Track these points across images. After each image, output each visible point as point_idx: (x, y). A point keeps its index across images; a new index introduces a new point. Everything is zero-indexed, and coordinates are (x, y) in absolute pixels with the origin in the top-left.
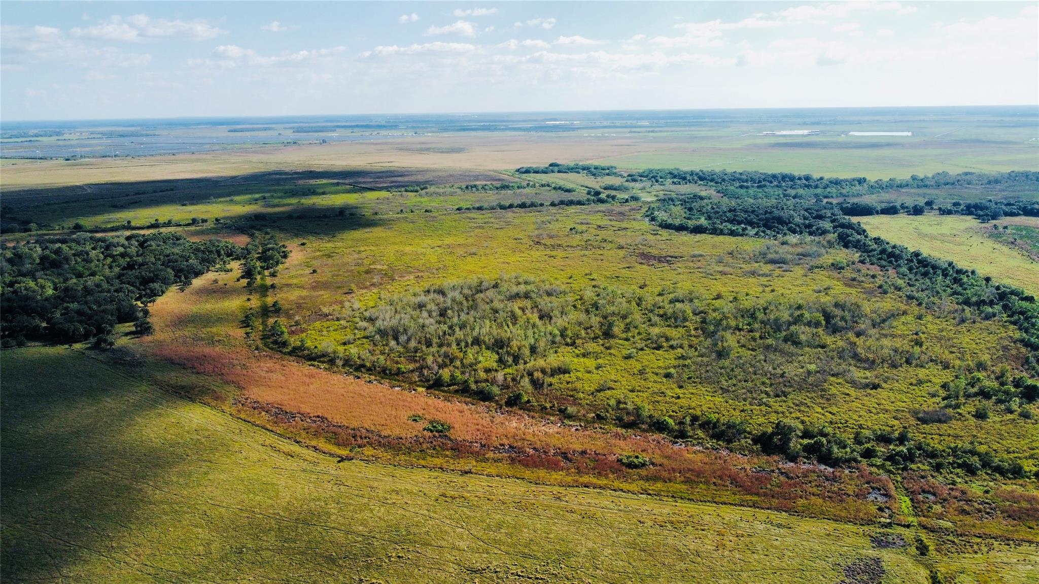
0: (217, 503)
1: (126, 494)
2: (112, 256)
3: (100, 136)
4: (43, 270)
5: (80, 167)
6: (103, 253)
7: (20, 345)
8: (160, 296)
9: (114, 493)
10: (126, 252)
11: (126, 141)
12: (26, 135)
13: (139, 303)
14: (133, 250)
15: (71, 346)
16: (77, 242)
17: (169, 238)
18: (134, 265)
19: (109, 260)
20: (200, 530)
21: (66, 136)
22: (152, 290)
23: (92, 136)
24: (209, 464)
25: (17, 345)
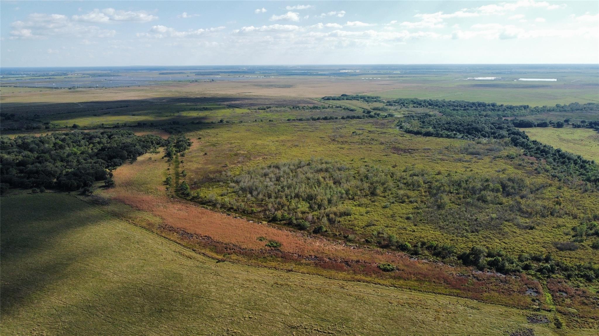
0: (148, 283)
1: (98, 277)
2: (93, 143)
3: (88, 76)
4: (55, 150)
5: (76, 93)
6: (88, 141)
7: (42, 191)
8: (119, 166)
9: (91, 276)
10: (100, 141)
11: (102, 79)
12: (48, 75)
13: (107, 170)
14: (104, 140)
15: (69, 193)
16: (74, 134)
17: (125, 133)
18: (105, 148)
19: (91, 146)
20: (138, 299)
21: (70, 76)
22: (115, 163)
23: (84, 76)
24: (144, 261)
25: (40, 192)
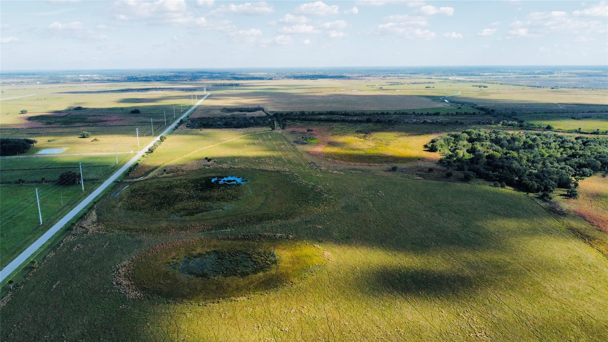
2: (564, 148)
3: (575, 75)
4: (524, 149)
5: (559, 93)
6: (559, 145)
8: (588, 177)
10: (573, 146)
11: (591, 79)
12: (534, 73)
13: (573, 178)
14: (577, 147)
15: (528, 194)
16: (546, 136)
18: (576, 155)
21: (555, 75)
22: (584, 172)
23: (570, 75)
25: (501, 186)
